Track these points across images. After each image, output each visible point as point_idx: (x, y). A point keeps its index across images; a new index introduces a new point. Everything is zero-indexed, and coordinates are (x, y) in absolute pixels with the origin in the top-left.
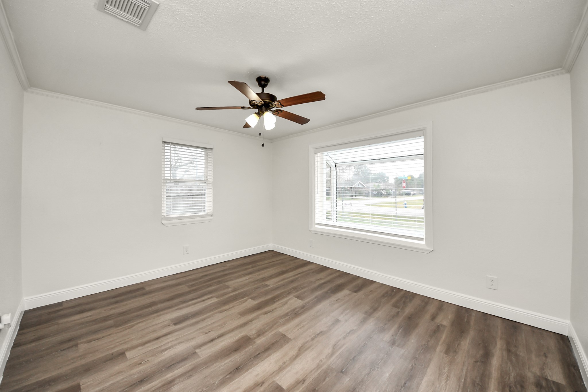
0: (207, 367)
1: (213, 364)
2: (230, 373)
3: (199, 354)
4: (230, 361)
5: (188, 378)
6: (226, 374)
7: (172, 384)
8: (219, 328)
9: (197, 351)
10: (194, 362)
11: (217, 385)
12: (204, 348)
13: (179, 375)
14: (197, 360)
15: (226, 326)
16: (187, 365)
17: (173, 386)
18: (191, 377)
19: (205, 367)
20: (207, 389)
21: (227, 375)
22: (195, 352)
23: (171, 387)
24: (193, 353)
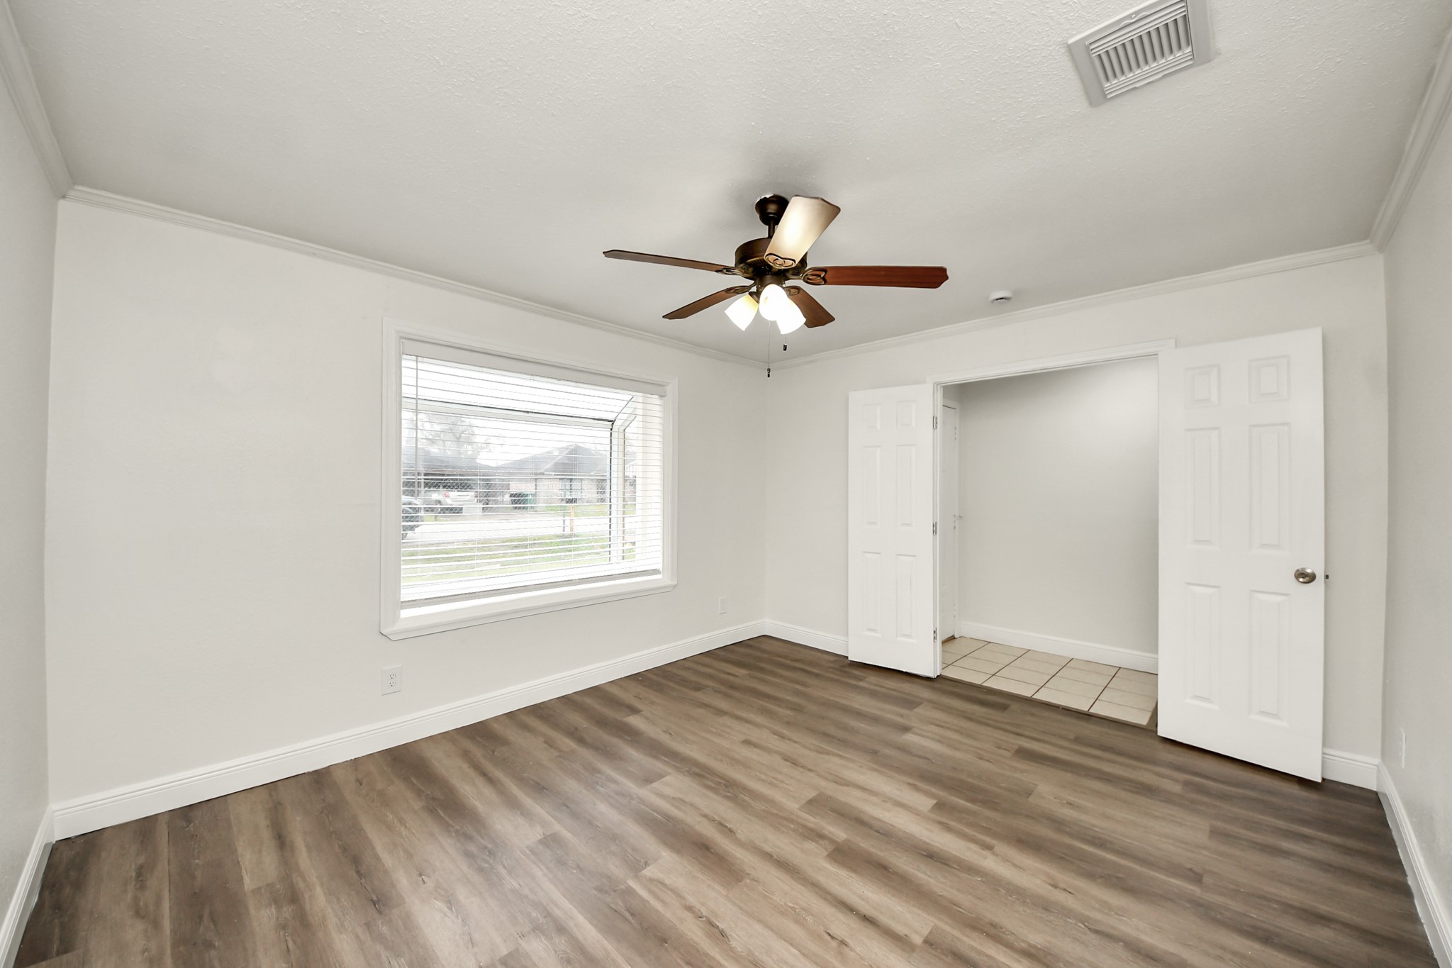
0: (954, 904)
1: (941, 896)
2: (949, 866)
3: (926, 933)
4: (919, 871)
5: (1001, 928)
6: (953, 870)
7: (1032, 950)
8: (810, 919)
9: (918, 940)
10: (956, 933)
11: (982, 877)
12: (900, 929)
13: (1004, 949)
14: (948, 928)
15: (796, 903)
16: (973, 943)
17: (1034, 947)
18: (994, 923)
19: (955, 907)
20: (1000, 889)
21: (954, 868)
22: (926, 941)
23: (1040, 949)
24: (931, 945)
